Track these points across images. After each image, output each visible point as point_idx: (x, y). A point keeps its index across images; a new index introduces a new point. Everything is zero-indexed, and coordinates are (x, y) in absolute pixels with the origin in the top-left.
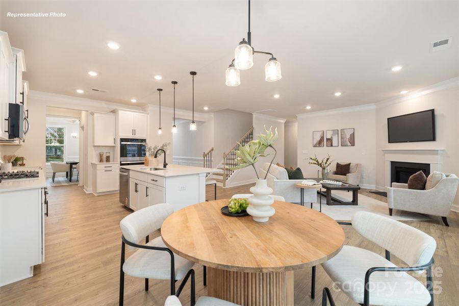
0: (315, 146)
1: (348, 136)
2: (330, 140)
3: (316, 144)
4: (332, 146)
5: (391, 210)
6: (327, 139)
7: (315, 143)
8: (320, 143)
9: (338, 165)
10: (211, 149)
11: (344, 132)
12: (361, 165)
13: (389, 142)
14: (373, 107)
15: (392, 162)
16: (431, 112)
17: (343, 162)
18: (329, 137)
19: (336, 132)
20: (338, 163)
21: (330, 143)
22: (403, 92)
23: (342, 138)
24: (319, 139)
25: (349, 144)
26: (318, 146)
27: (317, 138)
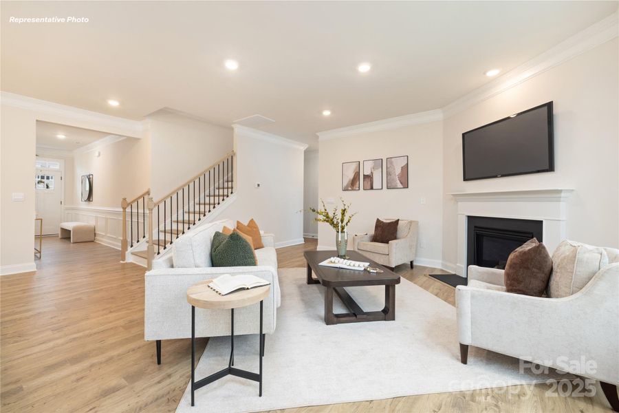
0: (345, 189)
1: (398, 171)
2: (368, 178)
3: (347, 186)
4: (372, 188)
5: (464, 349)
6: (365, 177)
7: (345, 184)
8: (353, 183)
9: (379, 224)
10: (145, 190)
11: (391, 163)
12: (417, 223)
13: (465, 179)
14: (438, 115)
15: (469, 217)
16: (546, 108)
17: (387, 218)
18: (367, 172)
19: (379, 163)
20: (378, 220)
21: (369, 183)
22: (492, 73)
23: (388, 174)
24: (351, 176)
25: (400, 185)
26: (350, 189)
27: (349, 175)
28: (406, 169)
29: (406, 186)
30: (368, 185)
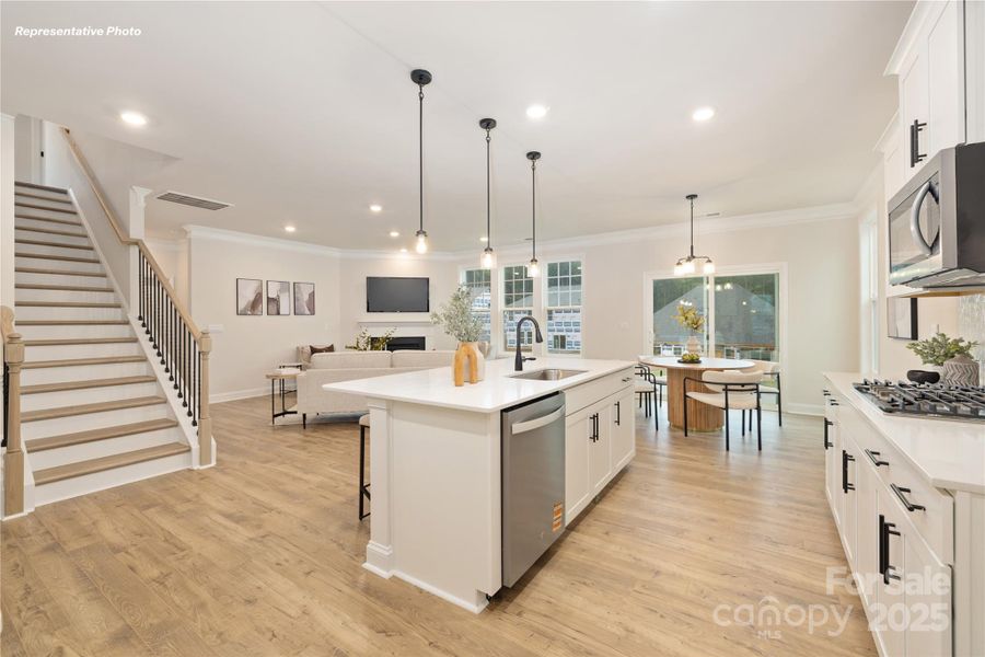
0: (242, 314)
1: (306, 297)
2: (274, 302)
3: (244, 310)
4: (278, 314)
6: (269, 300)
8: (254, 305)
11: (299, 288)
14: (336, 254)
18: (273, 295)
19: (284, 285)
21: (275, 307)
23: (295, 299)
24: (251, 297)
25: (307, 312)
26: (250, 313)
27: (248, 296)
28: (312, 295)
29: (313, 312)
30: (273, 308)
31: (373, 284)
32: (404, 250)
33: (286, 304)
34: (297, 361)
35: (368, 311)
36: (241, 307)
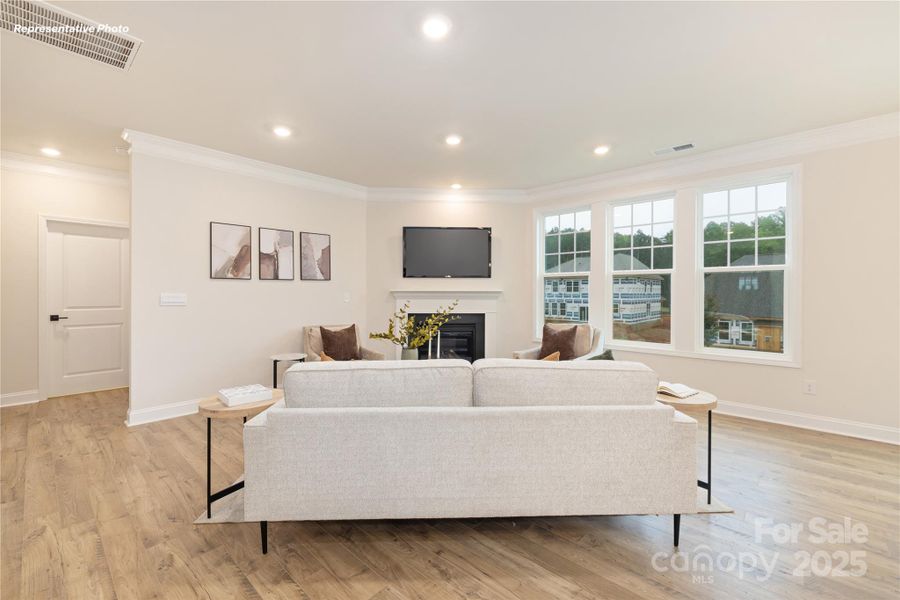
0: (218, 277)
1: (318, 255)
2: (269, 260)
3: (224, 269)
4: (276, 277)
6: (262, 256)
7: (219, 265)
8: (239, 264)
9: (324, 335)
11: (308, 241)
13: (406, 276)
14: (362, 194)
16: (487, 231)
18: (268, 249)
19: (286, 235)
20: (321, 328)
21: (272, 268)
23: (302, 256)
24: (234, 252)
25: (319, 276)
26: (230, 275)
27: (229, 249)
28: (327, 252)
29: (328, 278)
30: (268, 271)
31: (413, 237)
32: (456, 186)
33: (287, 264)
34: (303, 352)
35: (404, 276)
36: (217, 265)
